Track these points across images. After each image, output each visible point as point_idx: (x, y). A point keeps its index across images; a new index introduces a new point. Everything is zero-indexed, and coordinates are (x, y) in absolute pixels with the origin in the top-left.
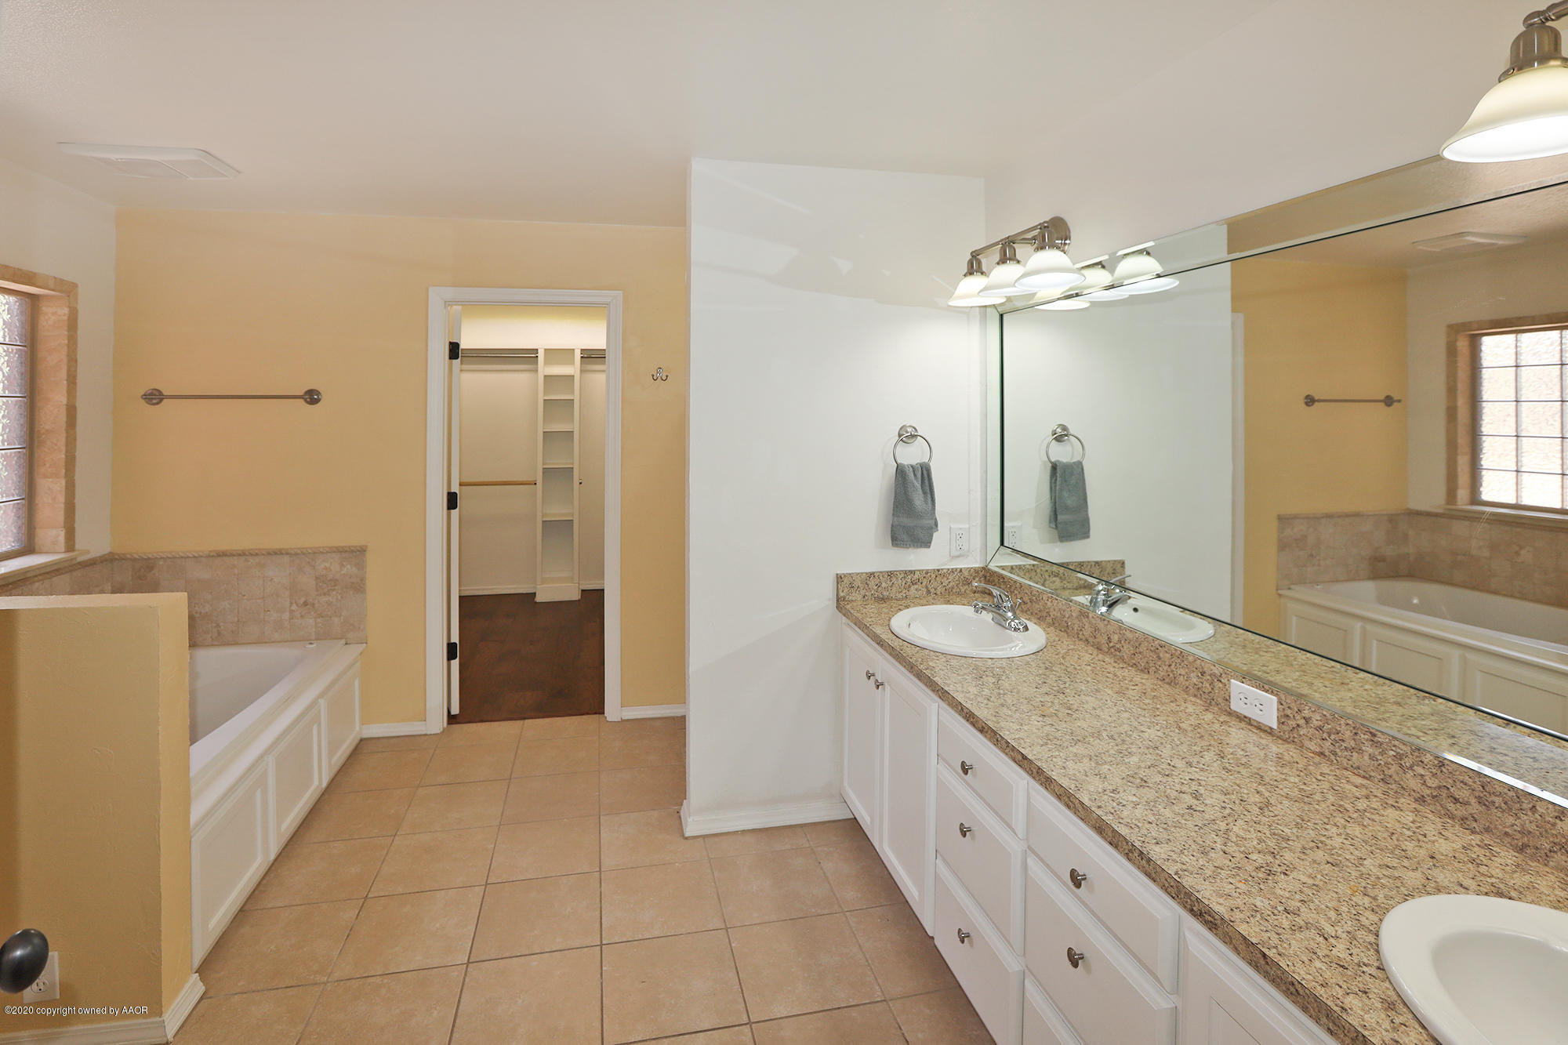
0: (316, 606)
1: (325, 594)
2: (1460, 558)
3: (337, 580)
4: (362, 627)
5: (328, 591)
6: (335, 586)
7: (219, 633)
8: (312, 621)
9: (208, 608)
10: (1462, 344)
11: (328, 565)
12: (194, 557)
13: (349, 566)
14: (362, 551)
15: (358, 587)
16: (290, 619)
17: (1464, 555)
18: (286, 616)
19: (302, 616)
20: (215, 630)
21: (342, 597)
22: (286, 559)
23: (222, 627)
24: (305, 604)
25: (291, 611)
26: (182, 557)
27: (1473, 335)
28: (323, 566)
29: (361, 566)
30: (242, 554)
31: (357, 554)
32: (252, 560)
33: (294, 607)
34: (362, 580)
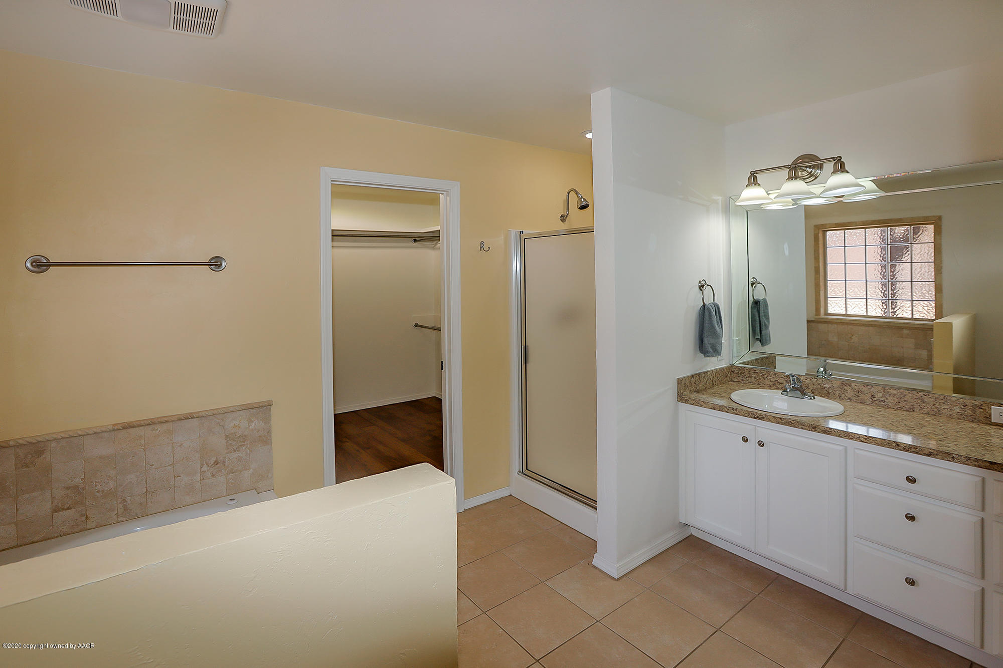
0: (226, 464)
1: (235, 451)
2: (823, 342)
3: (246, 436)
4: (270, 475)
5: (238, 447)
6: (244, 441)
7: (126, 509)
8: (223, 479)
9: (112, 484)
10: (821, 235)
11: (237, 423)
12: (95, 433)
13: (256, 422)
14: (268, 405)
15: (265, 439)
16: (201, 480)
17: (825, 341)
18: (198, 477)
19: (213, 476)
20: (121, 506)
21: (251, 451)
22: (195, 422)
23: (129, 502)
24: (216, 463)
25: (202, 473)
26: (80, 435)
27: (825, 230)
28: (232, 424)
29: (267, 420)
30: (151, 423)
31: (263, 409)
32: (160, 428)
33: (205, 468)
34: (269, 432)
